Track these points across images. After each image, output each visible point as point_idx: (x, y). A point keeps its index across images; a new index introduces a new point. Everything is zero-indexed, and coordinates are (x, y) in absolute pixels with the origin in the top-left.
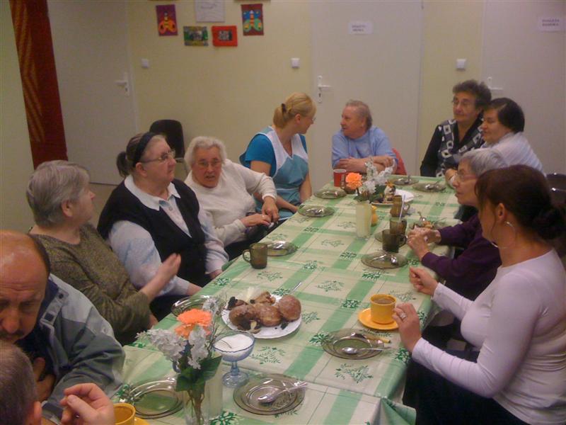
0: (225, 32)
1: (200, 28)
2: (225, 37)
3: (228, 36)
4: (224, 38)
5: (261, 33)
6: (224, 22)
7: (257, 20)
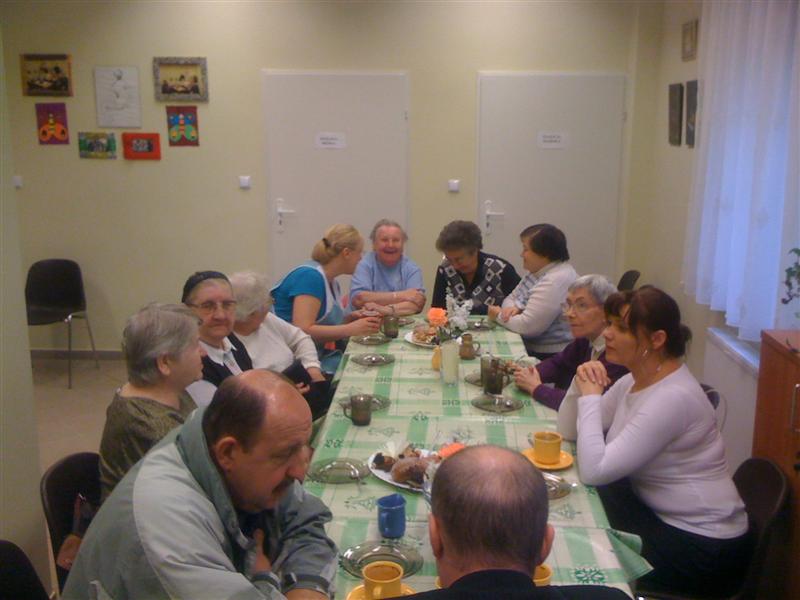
0: (141, 141)
1: (104, 136)
2: (140, 147)
3: (146, 147)
4: (140, 149)
5: (195, 143)
6: (139, 128)
7: (190, 127)
